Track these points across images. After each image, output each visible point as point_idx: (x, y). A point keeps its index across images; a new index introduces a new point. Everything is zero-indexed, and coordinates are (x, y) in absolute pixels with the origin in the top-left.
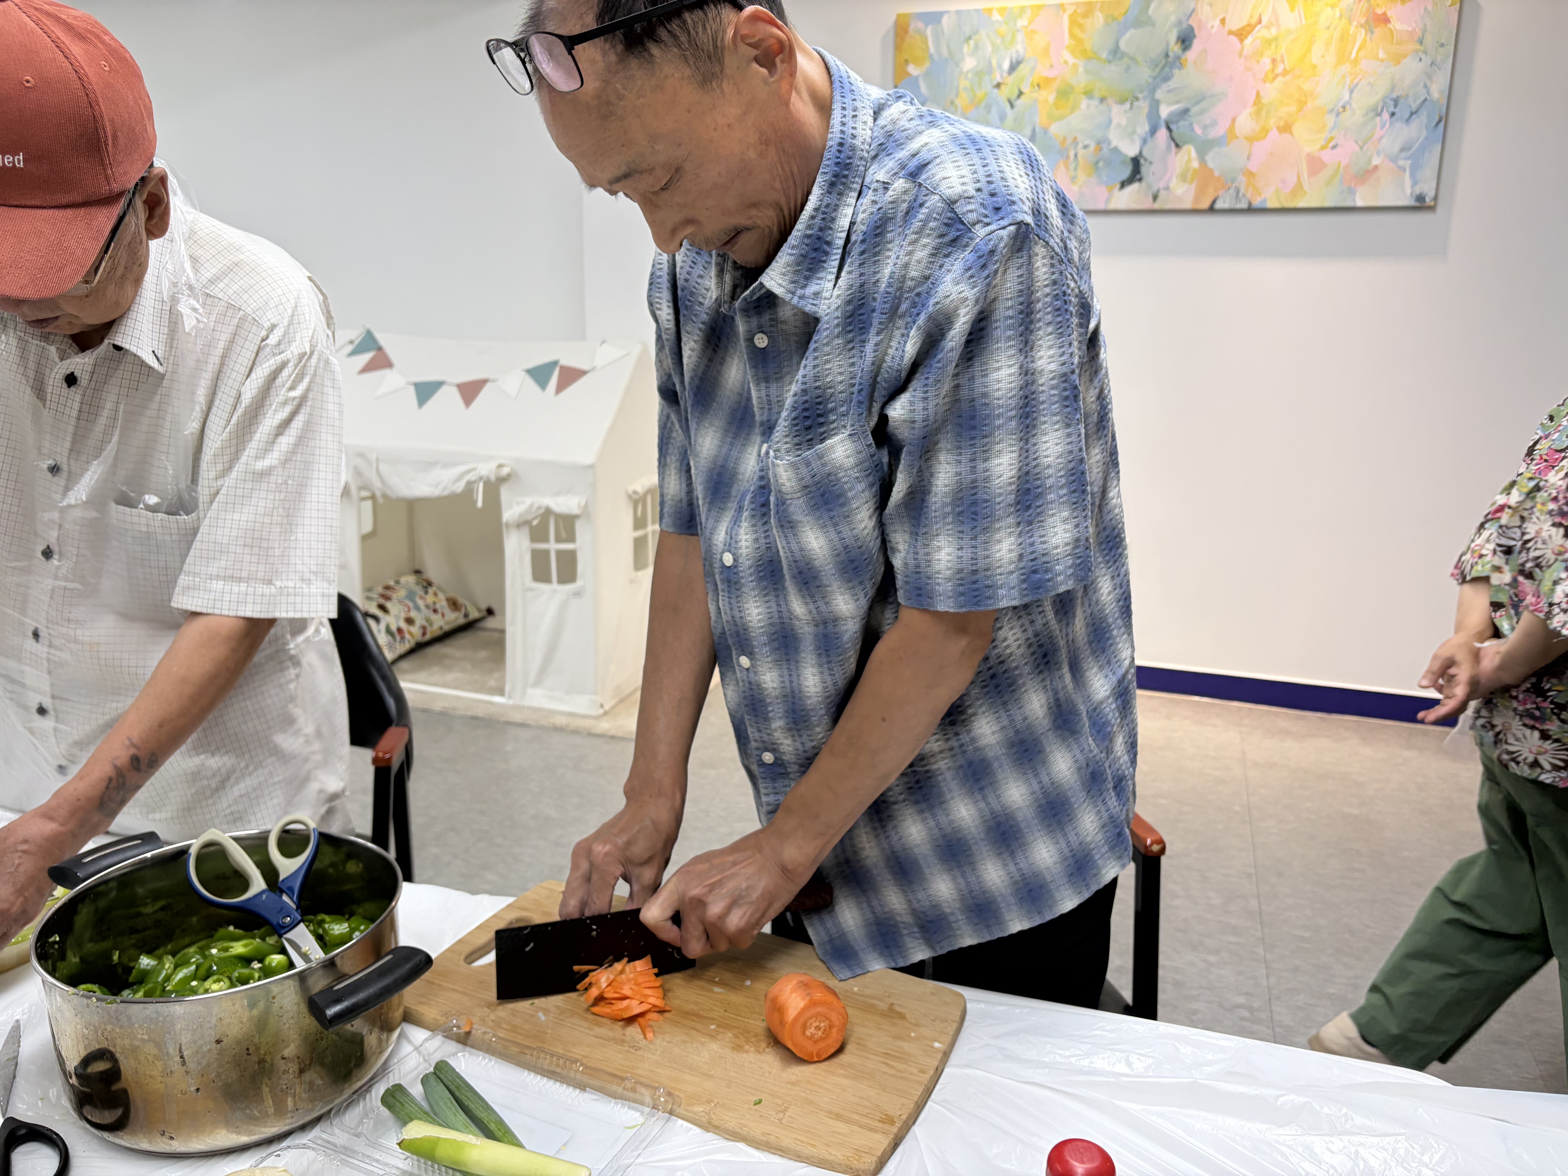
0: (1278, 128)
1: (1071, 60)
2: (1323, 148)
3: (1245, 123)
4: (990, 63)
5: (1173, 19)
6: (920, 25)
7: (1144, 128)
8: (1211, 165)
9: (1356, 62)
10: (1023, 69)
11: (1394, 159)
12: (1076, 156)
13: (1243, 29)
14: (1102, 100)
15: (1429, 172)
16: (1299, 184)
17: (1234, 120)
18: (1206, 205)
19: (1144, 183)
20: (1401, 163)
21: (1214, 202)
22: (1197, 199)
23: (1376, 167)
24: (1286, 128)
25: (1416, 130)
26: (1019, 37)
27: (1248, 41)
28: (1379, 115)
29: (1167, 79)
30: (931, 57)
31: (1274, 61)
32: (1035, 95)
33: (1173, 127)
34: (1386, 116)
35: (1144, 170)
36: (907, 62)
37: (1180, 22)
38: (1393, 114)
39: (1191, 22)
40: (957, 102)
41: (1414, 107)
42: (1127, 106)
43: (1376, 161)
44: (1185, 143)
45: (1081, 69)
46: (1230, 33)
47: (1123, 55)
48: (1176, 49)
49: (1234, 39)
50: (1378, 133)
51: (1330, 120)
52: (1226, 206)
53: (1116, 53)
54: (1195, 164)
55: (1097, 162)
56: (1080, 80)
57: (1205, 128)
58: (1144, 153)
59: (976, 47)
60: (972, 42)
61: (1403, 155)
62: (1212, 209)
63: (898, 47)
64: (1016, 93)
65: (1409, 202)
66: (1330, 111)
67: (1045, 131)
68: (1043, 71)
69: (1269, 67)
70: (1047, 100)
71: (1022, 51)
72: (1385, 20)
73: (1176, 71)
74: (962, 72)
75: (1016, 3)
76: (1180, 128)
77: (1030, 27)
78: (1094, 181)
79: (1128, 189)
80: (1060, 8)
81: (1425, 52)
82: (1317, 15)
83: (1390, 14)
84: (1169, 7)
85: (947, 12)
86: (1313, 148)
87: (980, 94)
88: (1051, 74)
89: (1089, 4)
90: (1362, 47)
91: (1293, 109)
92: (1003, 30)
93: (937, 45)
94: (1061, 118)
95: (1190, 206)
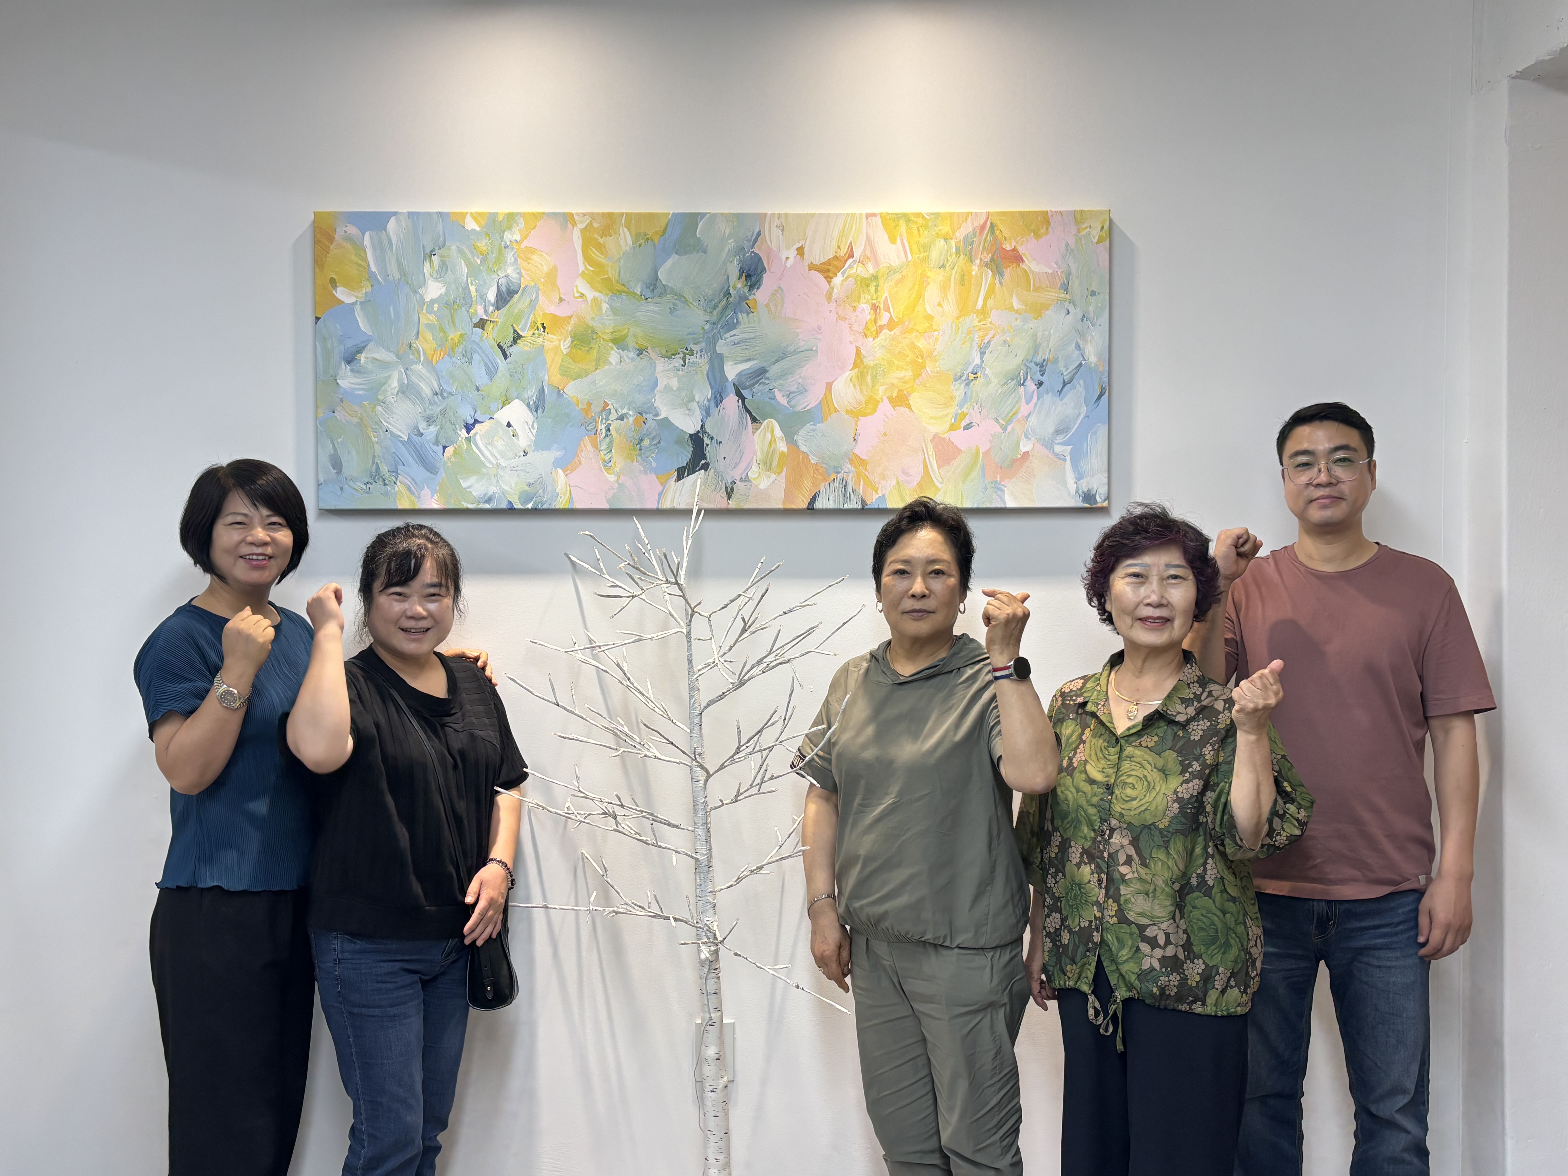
0: (890, 399)
1: (590, 294)
2: (952, 428)
3: (845, 390)
4: (466, 289)
5: (731, 244)
6: (352, 230)
7: (704, 393)
8: (803, 448)
9: (983, 313)
10: (518, 303)
11: (1048, 445)
12: (608, 429)
13: (829, 262)
14: (640, 352)
15: (1096, 460)
16: (928, 476)
17: (829, 386)
18: (804, 505)
19: (711, 472)
20: (1058, 449)
21: (814, 499)
22: (788, 495)
23: (1026, 453)
24: (900, 400)
25: (1072, 406)
26: (510, 257)
27: (838, 280)
28: (1022, 384)
29: (731, 326)
30: (372, 277)
31: (875, 308)
32: (540, 340)
33: (745, 393)
34: (1031, 386)
35: (709, 452)
36: (334, 283)
37: (741, 249)
38: (1040, 384)
39: (756, 250)
40: (418, 344)
41: (1067, 374)
42: (678, 361)
43: (1025, 447)
44: (765, 416)
45: (605, 306)
46: (812, 267)
47: (665, 290)
48: (738, 285)
49: (819, 277)
50: (1024, 409)
51: (958, 390)
52: (831, 505)
53: (653, 285)
54: (782, 447)
55: (640, 441)
56: (607, 325)
57: (789, 395)
58: (708, 428)
59: (444, 265)
60: (436, 259)
61: (1060, 439)
62: (811, 510)
63: (318, 262)
64: (510, 337)
65: (1079, 503)
66: (957, 379)
67: (559, 393)
68: (547, 307)
69: (868, 315)
70: (557, 349)
71: (514, 276)
72: (1016, 258)
73: (742, 317)
74: (422, 302)
75: (502, 208)
76: (755, 395)
77: (525, 243)
78: (637, 466)
79: (689, 480)
80: (567, 219)
81: (1072, 302)
82: (926, 248)
83: (1021, 250)
84: (725, 229)
85: (395, 214)
86: (939, 427)
87: (454, 335)
88: (561, 311)
89: (610, 215)
90: (990, 293)
91: (908, 374)
92: (483, 244)
93: (381, 260)
94: (582, 375)
95: (780, 505)
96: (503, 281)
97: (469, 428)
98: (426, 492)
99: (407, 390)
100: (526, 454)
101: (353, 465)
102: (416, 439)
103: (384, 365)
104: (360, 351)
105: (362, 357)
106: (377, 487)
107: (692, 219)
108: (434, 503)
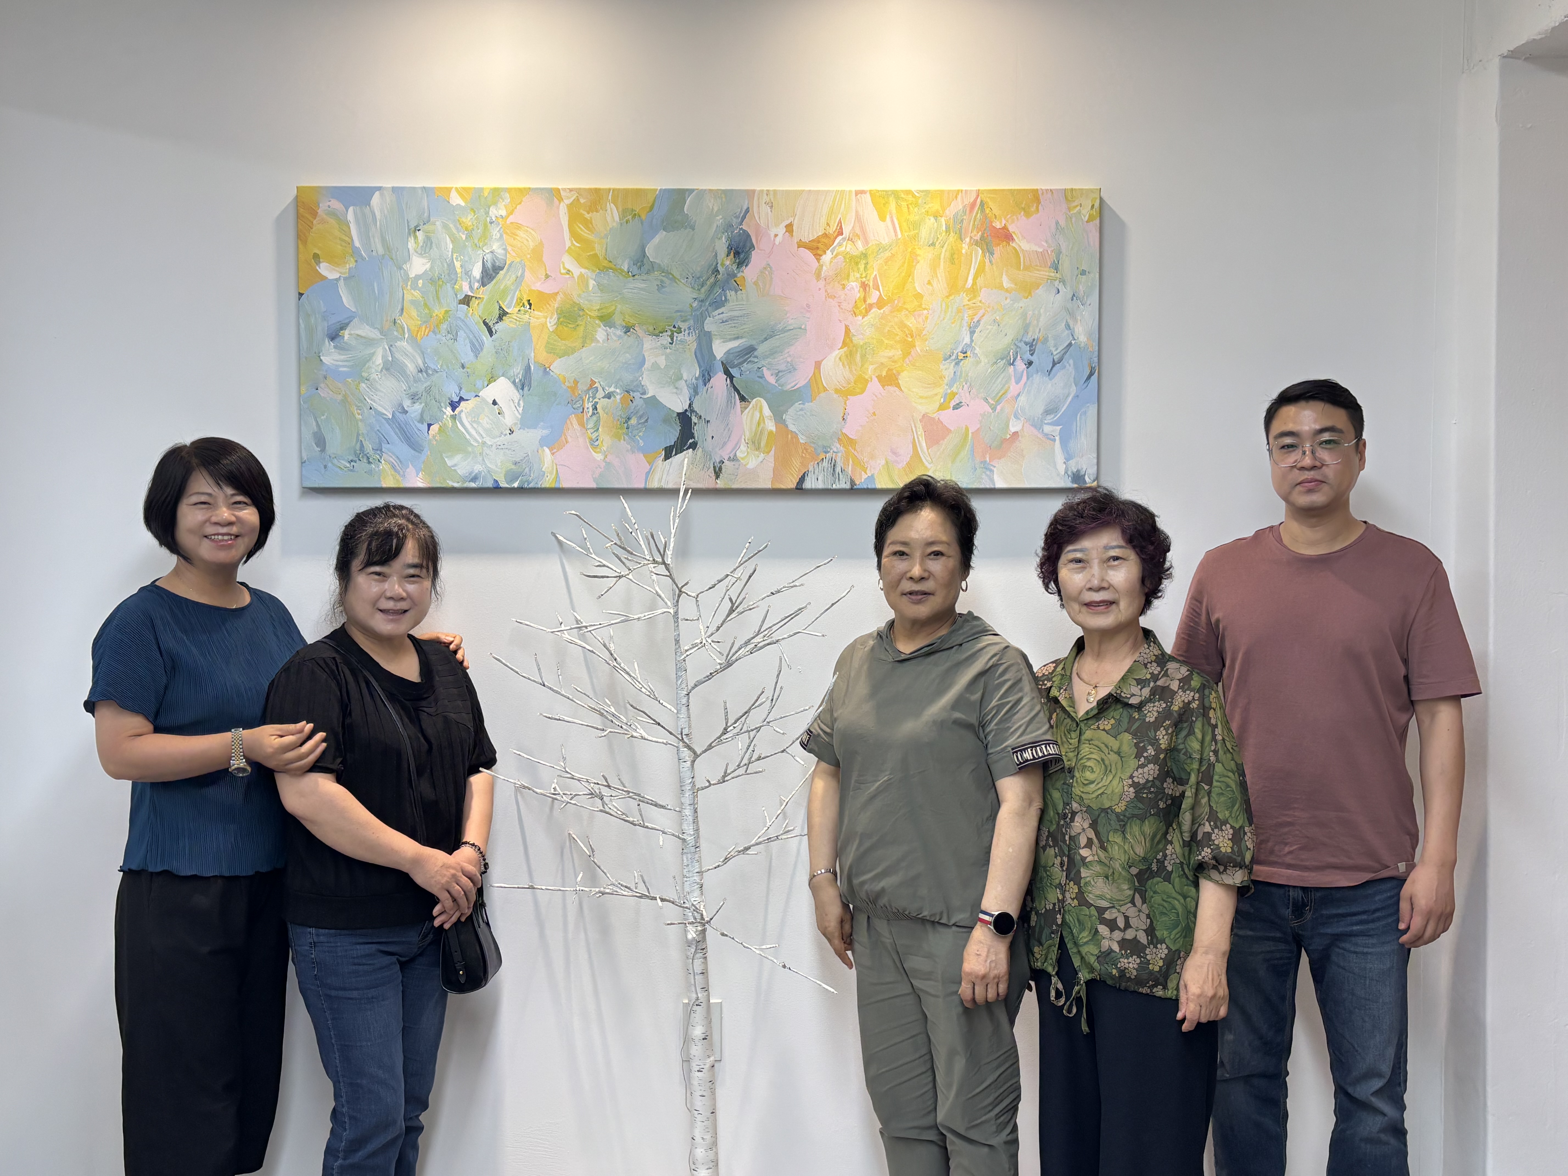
0: (879, 378)
1: (577, 271)
2: (942, 407)
3: (834, 369)
4: (451, 266)
5: (719, 220)
6: (336, 205)
7: (692, 371)
8: (792, 427)
9: (973, 291)
10: (504, 279)
11: (1038, 425)
12: (595, 408)
13: (817, 240)
14: (627, 330)
15: (1085, 441)
16: (917, 455)
17: (818, 365)
18: (791, 484)
19: (699, 451)
20: (1047, 429)
21: (802, 479)
22: (777, 474)
23: (1016, 434)
24: (890, 379)
25: (1062, 386)
26: (495, 232)
27: (827, 257)
28: (1011, 363)
29: (719, 304)
30: (355, 252)
31: (864, 286)
32: (526, 318)
33: (734, 371)
34: (1021, 365)
35: (697, 431)
36: (317, 258)
37: (729, 226)
38: (1030, 363)
39: (744, 227)
40: (403, 321)
41: (1056, 353)
42: (665, 339)
43: (1014, 426)
44: (754, 395)
45: (592, 283)
46: (801, 245)
47: (653, 267)
48: (727, 262)
49: (808, 255)
50: (1014, 389)
51: (947, 370)
52: (820, 485)
53: (641, 262)
54: (771, 426)
55: (627, 420)
56: (593, 303)
57: (778, 373)
58: (695, 406)
59: (428, 241)
60: (421, 235)
61: (1049, 418)
62: (800, 490)
63: (301, 237)
64: (496, 313)
65: (1067, 483)
66: (947, 358)
67: (546, 371)
68: (534, 283)
69: (858, 294)
70: (544, 325)
71: (500, 252)
72: (1006, 236)
73: (731, 294)
74: (407, 278)
75: (487, 183)
76: (743, 373)
77: (511, 219)
78: (624, 445)
79: (677, 459)
80: (553, 195)
81: (1062, 281)
82: (916, 225)
83: (1011, 228)
84: (712, 204)
85: (379, 189)
86: (929, 408)
87: (439, 312)
88: (547, 288)
89: (597, 191)
90: (980, 271)
91: (897, 353)
92: (468, 220)
93: (365, 235)
94: (566, 353)
95: (768, 485)
96: (488, 257)
97: (454, 406)
98: (411, 470)
99: (391, 367)
100: (512, 432)
101: (336, 443)
102: (401, 417)
103: (370, 342)
104: (343, 327)
105: (346, 334)
106: (361, 466)
107: (680, 195)
108: (419, 482)
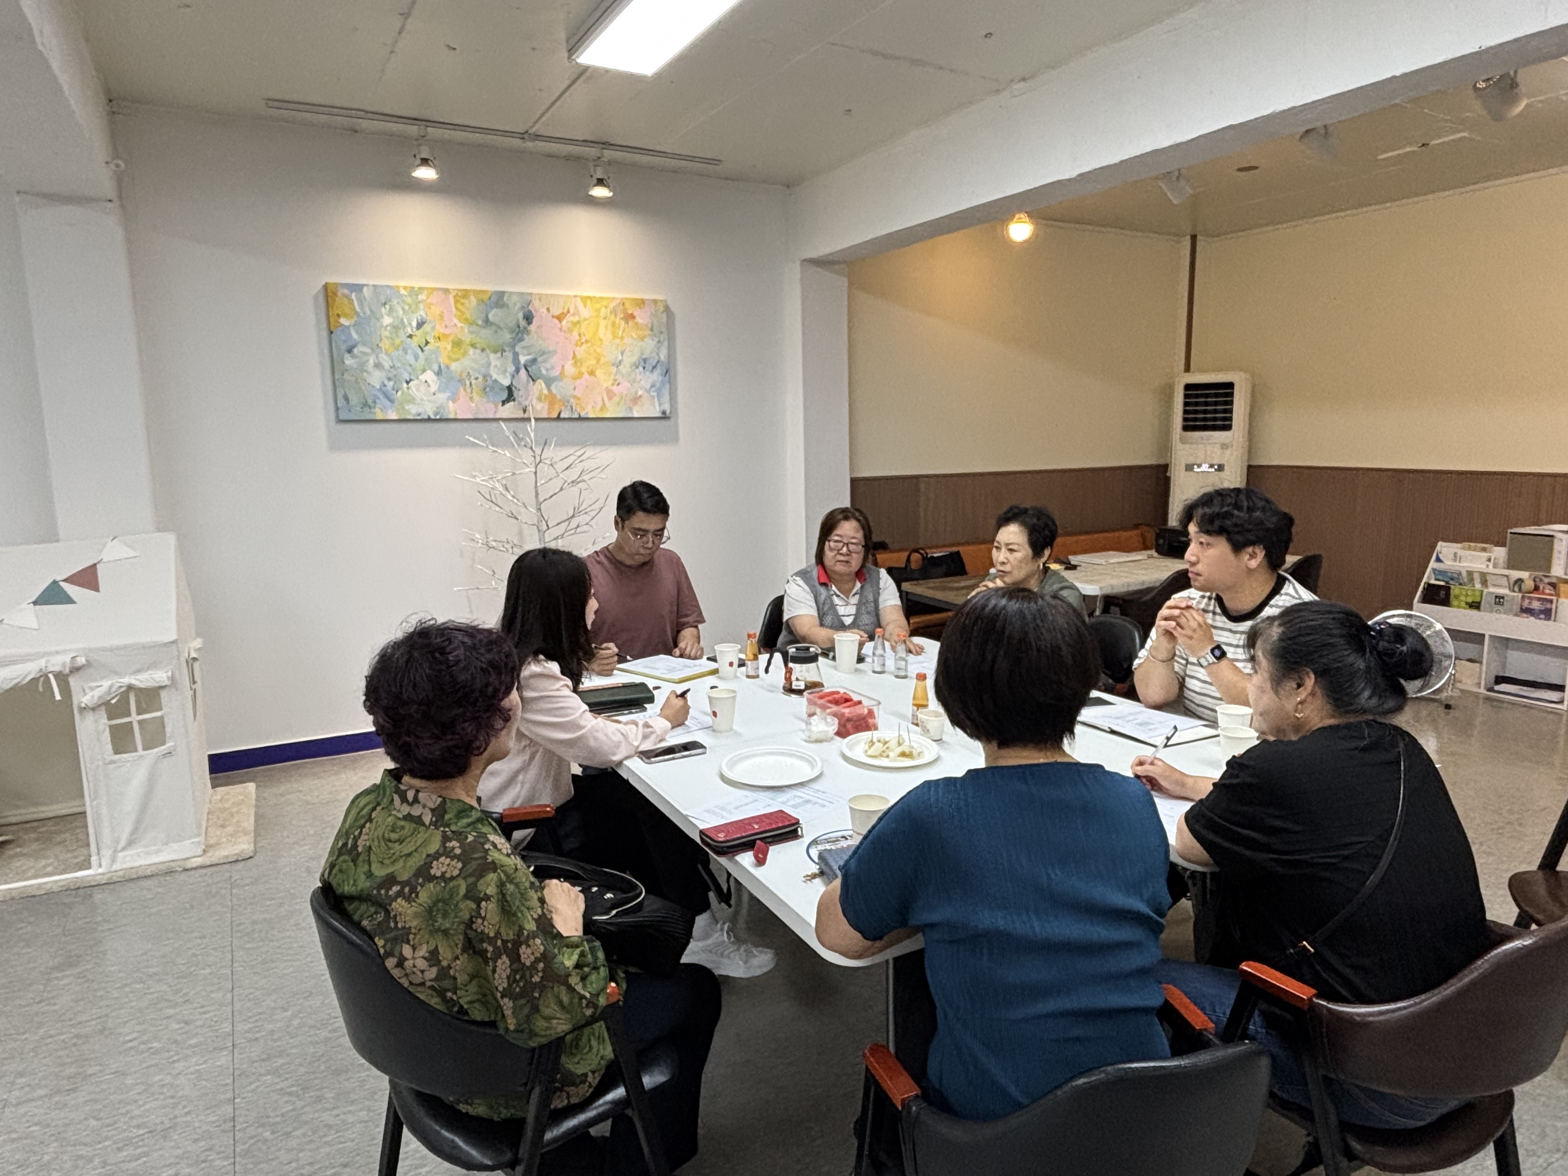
0: (588, 372)
1: (459, 325)
2: (613, 385)
3: (570, 369)
4: (402, 320)
5: (519, 305)
6: (346, 291)
7: (511, 369)
8: (554, 391)
9: (622, 338)
10: (426, 327)
11: (648, 391)
12: (471, 384)
13: (560, 315)
14: (483, 350)
15: (666, 397)
16: (604, 404)
17: (563, 366)
18: (555, 416)
19: (516, 402)
20: (652, 394)
21: (559, 414)
22: (549, 412)
23: (640, 396)
24: (592, 373)
25: (656, 376)
26: (421, 306)
27: (564, 322)
28: (637, 367)
29: (521, 340)
30: (357, 314)
31: (580, 335)
32: (438, 344)
33: (529, 369)
34: (641, 369)
35: (515, 394)
36: (338, 315)
37: (523, 308)
38: (644, 368)
39: (530, 308)
40: (381, 345)
41: (654, 364)
42: (499, 354)
43: (640, 393)
44: (538, 378)
45: (466, 330)
46: (553, 317)
47: (492, 324)
48: (523, 323)
49: (556, 321)
50: (639, 377)
51: (614, 369)
52: (567, 416)
53: (487, 322)
54: (545, 392)
55: (485, 389)
56: (467, 338)
57: (547, 370)
58: (514, 384)
59: (391, 310)
60: (387, 306)
61: (653, 389)
62: (559, 418)
63: (328, 304)
64: (424, 342)
65: (659, 415)
66: (613, 365)
67: (448, 367)
68: (440, 329)
69: (577, 338)
70: (446, 348)
71: (424, 315)
72: (633, 317)
73: (525, 336)
74: (382, 326)
75: (417, 284)
76: (533, 369)
78: (485, 400)
79: (508, 405)
80: (446, 291)
81: (655, 335)
82: (598, 311)
83: (635, 314)
84: (515, 298)
85: (367, 285)
86: (608, 384)
87: (398, 341)
88: (447, 331)
89: (466, 290)
90: (624, 330)
91: (593, 362)
92: (409, 300)
93: (362, 308)
94: (457, 360)
95: (546, 416)
96: (419, 318)
97: (408, 383)
98: (390, 411)
99: (378, 366)
100: (434, 394)
101: (354, 399)
102: (384, 388)
103: (366, 354)
104: (354, 346)
105: (355, 351)
106: (367, 409)
107: (503, 293)
108: (394, 416)
